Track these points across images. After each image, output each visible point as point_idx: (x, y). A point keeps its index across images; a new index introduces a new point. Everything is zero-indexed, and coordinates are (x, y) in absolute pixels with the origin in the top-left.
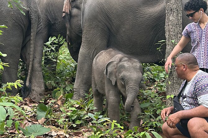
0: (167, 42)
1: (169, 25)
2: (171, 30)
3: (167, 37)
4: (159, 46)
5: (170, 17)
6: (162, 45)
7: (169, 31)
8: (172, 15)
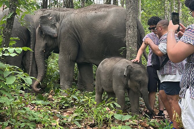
0: (127, 48)
1: (128, 37)
2: (130, 40)
3: (127, 45)
4: (121, 51)
5: (129, 31)
6: (123, 51)
7: (128, 41)
8: (130, 30)
